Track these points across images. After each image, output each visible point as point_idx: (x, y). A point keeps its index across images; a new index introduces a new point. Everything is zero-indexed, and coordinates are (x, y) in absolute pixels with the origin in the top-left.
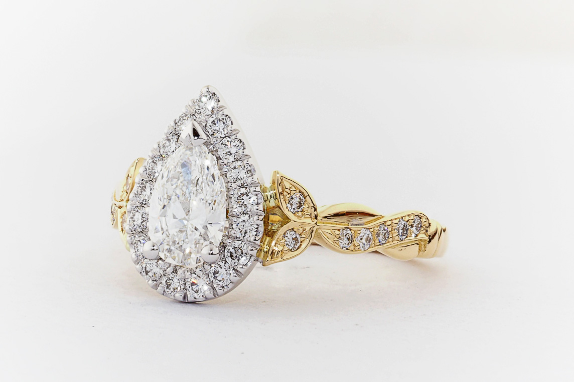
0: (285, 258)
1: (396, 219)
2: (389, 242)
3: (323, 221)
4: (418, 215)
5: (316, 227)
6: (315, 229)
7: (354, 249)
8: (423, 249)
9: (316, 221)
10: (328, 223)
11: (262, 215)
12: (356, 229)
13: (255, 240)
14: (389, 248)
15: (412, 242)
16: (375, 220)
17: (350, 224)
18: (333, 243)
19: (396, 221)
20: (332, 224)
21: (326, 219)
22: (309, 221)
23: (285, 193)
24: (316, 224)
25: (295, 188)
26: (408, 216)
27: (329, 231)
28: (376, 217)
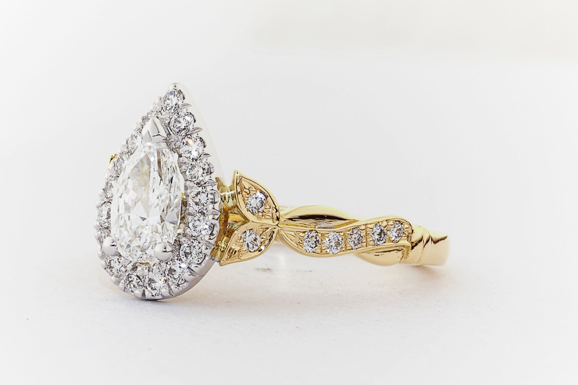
0: (242, 258)
1: (371, 224)
2: (363, 247)
3: (286, 223)
4: (399, 221)
5: (278, 228)
6: (276, 231)
7: (321, 252)
8: (405, 255)
9: (278, 222)
10: (292, 225)
11: (217, 215)
12: (324, 232)
13: (210, 239)
14: (362, 252)
15: (391, 247)
16: (347, 224)
17: (317, 227)
18: (296, 246)
19: (371, 226)
20: (296, 226)
21: (290, 221)
22: (270, 222)
23: (244, 193)
24: (277, 225)
25: (255, 188)
26: (387, 221)
27: (293, 233)
28: (347, 221)
